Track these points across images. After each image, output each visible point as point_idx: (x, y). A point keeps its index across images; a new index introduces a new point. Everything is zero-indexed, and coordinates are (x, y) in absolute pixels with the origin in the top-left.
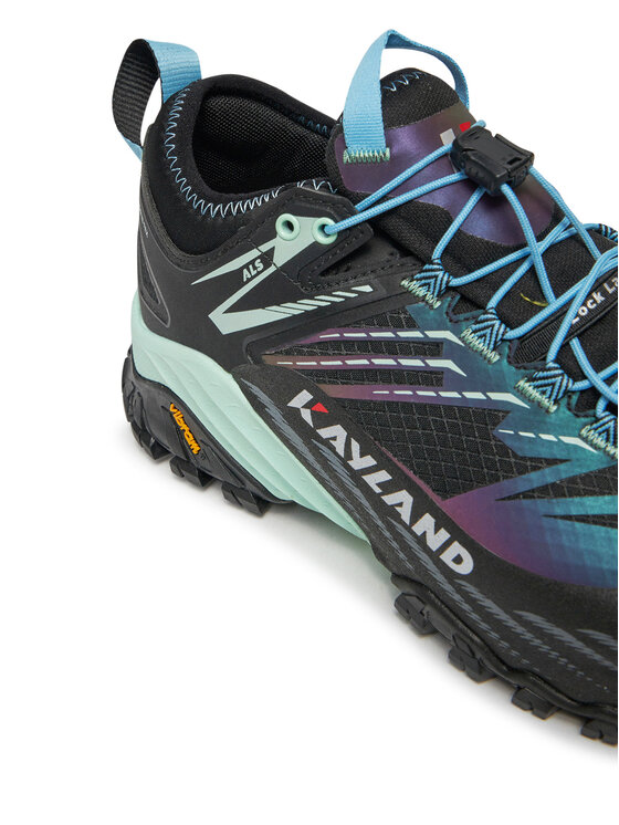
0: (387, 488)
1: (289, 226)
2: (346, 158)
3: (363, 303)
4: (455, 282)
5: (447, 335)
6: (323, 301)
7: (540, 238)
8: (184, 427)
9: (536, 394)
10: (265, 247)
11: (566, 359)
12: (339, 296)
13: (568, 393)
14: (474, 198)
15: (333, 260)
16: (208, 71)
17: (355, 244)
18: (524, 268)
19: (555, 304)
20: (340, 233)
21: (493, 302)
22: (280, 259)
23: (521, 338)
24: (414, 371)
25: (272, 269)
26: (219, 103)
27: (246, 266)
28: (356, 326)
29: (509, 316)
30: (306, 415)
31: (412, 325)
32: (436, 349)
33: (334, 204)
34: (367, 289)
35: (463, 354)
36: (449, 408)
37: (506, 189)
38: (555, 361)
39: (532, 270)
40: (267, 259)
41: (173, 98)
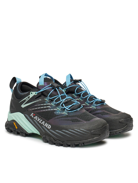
0: (41, 122)
1: (32, 93)
2: (39, 85)
3: (40, 101)
4: (50, 98)
5: (49, 104)
6: (35, 102)
7: (60, 95)
8: (15, 125)
9: (58, 109)
10: (28, 96)
11: (62, 105)
12: (37, 101)
13: (62, 109)
14: (53, 90)
15: (37, 97)
16: (22, 81)
17: (39, 95)
18: (58, 97)
19: (61, 100)
20: (38, 93)
21: (55, 100)
22: (30, 97)
23: (57, 104)
24: (46, 108)
25: (29, 99)
26: (23, 85)
27: (26, 99)
28: (39, 104)
29: (56, 101)
30: (32, 116)
31: (45, 103)
32: (48, 105)
33: (37, 90)
34: (41, 100)
35: (51, 106)
36: (49, 111)
37: (56, 88)
38: (61, 105)
39: (59, 97)
40: (29, 97)
41: (18, 84)
